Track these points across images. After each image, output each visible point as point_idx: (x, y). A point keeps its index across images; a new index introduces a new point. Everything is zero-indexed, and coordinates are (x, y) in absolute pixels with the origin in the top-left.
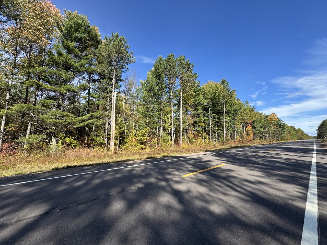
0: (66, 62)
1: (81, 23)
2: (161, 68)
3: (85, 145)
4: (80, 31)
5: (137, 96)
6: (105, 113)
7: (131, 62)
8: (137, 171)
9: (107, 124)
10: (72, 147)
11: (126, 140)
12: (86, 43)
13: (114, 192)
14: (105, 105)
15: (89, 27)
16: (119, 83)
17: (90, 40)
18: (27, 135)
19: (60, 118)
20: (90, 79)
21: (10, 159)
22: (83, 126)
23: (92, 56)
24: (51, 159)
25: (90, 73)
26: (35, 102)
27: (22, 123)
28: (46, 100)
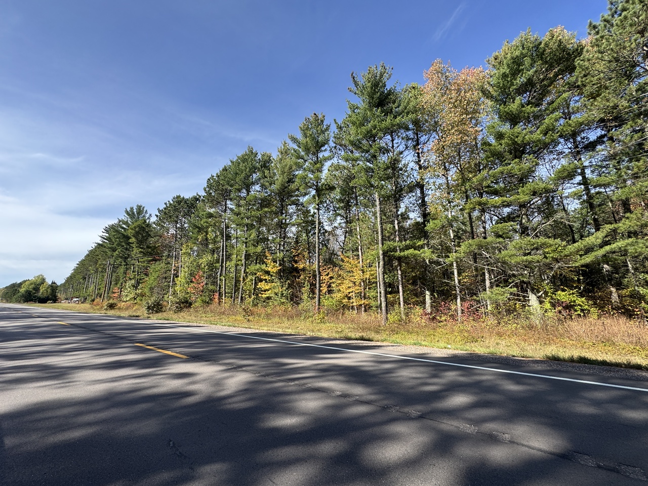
0: (515, 143)
1: (521, 53)
3: (613, 309)
4: (523, 70)
10: (579, 312)
12: (543, 80)
15: (541, 43)
17: (551, 67)
18: (487, 289)
19: (533, 252)
20: (577, 147)
21: (475, 326)
22: (592, 261)
23: (565, 95)
24: (538, 336)
25: (574, 135)
26: (485, 233)
27: (476, 269)
28: (500, 225)
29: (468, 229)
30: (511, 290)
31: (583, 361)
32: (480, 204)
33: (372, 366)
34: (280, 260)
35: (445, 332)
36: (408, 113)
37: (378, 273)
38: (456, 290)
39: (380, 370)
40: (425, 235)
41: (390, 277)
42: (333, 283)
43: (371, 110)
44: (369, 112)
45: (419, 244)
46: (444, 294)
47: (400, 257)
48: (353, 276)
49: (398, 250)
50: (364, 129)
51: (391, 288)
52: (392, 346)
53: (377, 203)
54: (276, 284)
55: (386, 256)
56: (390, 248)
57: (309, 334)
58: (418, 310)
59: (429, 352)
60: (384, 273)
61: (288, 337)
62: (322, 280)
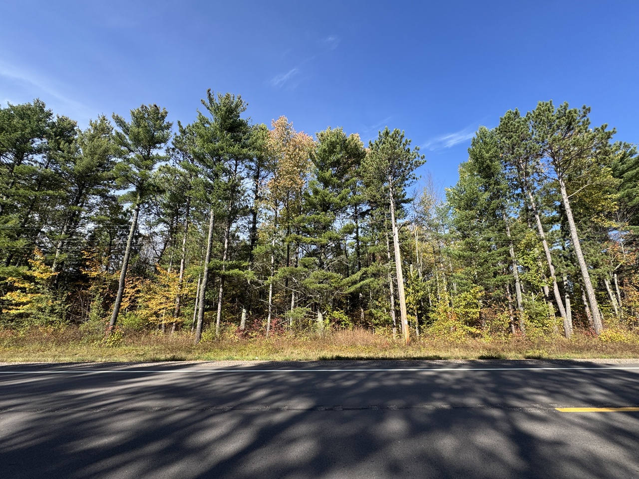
0: (324, 200)
1: (336, 141)
2: (487, 152)
3: (360, 323)
4: (335, 152)
5: (441, 223)
6: (385, 266)
7: (417, 165)
8: (446, 380)
9: (391, 286)
10: (343, 326)
11: (432, 315)
12: (345, 164)
13: (394, 404)
14: (383, 251)
15: (346, 140)
16: (402, 207)
17: (349, 157)
18: (292, 308)
19: (324, 281)
20: (356, 213)
21: (278, 340)
22: (354, 291)
23: (354, 179)
24: (318, 344)
25: (356, 205)
26: (297, 262)
27: (286, 292)
28: (307, 258)
29: (286, 256)
30: (308, 309)
31: (338, 358)
32: (296, 239)
33: (188, 382)
34: (58, 264)
35: (254, 346)
36: (254, 148)
37: (198, 289)
38: (268, 309)
39: (196, 384)
40: (251, 257)
41: (210, 294)
42: (140, 297)
43: (221, 131)
44: (219, 133)
45: (244, 264)
46: (257, 312)
47: (224, 275)
48: (168, 291)
49: (224, 269)
50: (211, 146)
51: (209, 305)
52: (206, 363)
53: (211, 219)
54: (43, 296)
55: (211, 273)
56: (216, 266)
57: (100, 360)
58: (234, 327)
59: (240, 364)
60: (206, 290)
61: (69, 366)
62: (125, 294)
